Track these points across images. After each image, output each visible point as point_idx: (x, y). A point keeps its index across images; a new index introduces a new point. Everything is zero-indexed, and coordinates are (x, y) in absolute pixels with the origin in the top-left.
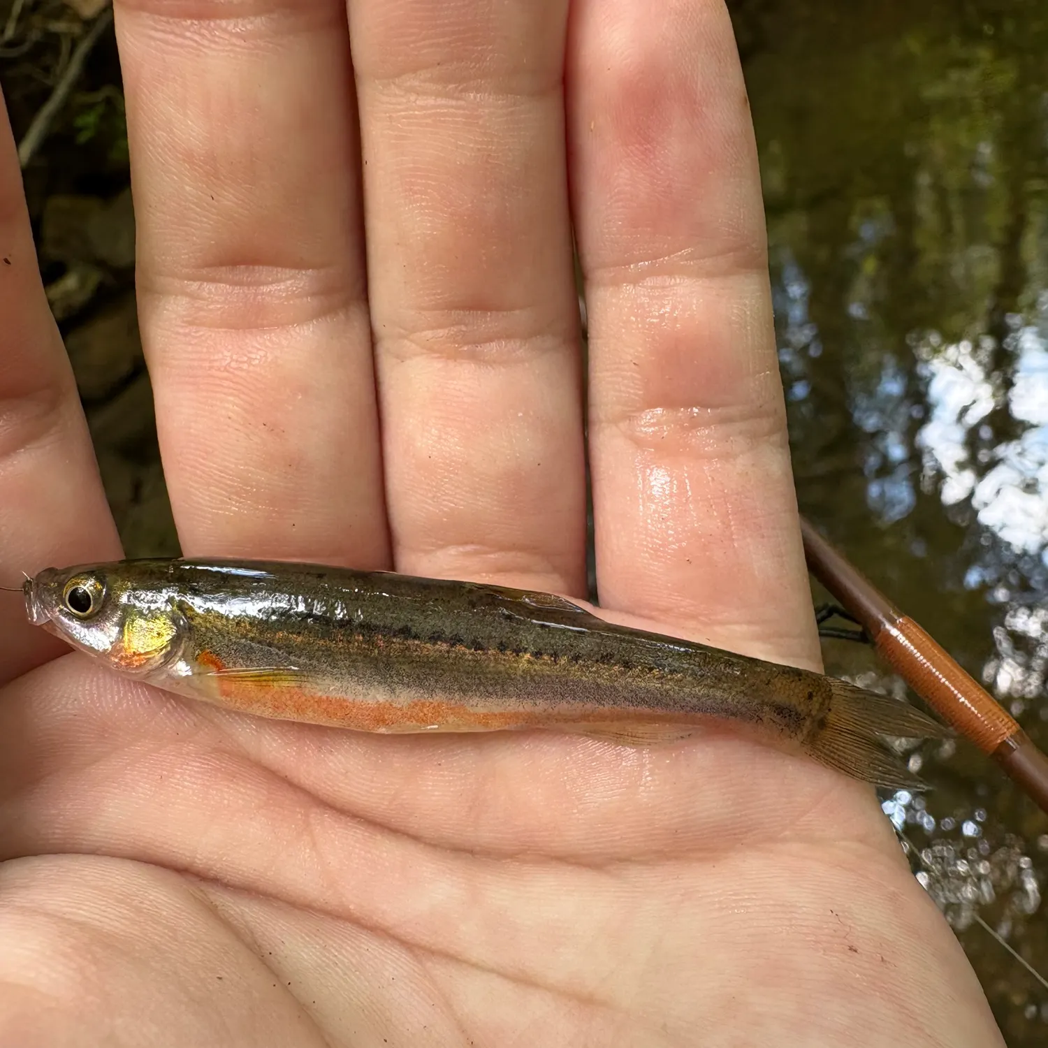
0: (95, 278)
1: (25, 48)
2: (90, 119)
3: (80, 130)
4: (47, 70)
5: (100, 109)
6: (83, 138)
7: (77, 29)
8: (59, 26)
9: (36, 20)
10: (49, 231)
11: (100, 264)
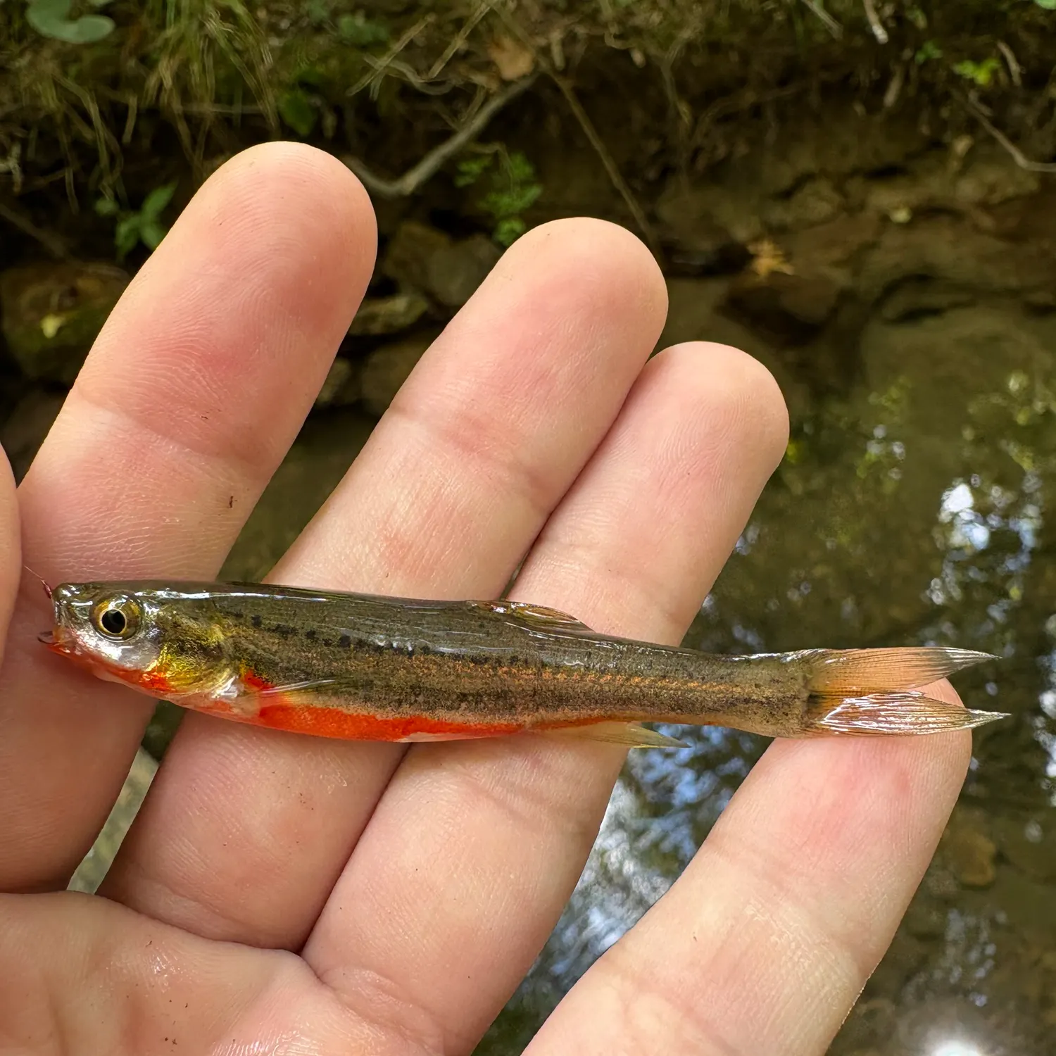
0: (422, 306)
1: (444, 90)
2: (475, 167)
3: (463, 174)
4: (455, 114)
5: (486, 162)
6: (461, 182)
7: (494, 86)
8: (479, 79)
9: (462, 68)
10: (395, 251)
11: (429, 295)
